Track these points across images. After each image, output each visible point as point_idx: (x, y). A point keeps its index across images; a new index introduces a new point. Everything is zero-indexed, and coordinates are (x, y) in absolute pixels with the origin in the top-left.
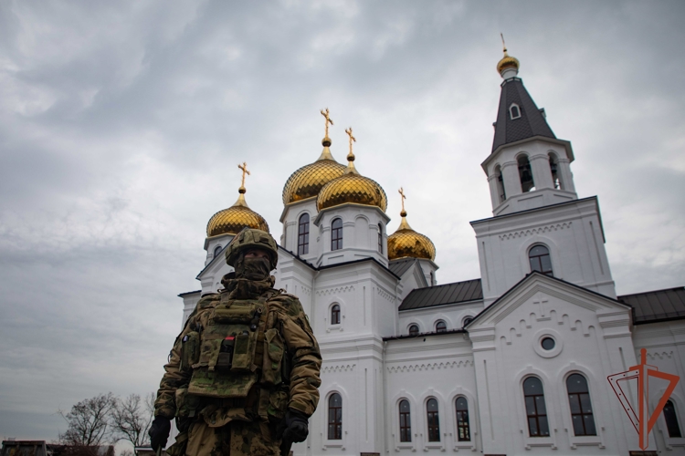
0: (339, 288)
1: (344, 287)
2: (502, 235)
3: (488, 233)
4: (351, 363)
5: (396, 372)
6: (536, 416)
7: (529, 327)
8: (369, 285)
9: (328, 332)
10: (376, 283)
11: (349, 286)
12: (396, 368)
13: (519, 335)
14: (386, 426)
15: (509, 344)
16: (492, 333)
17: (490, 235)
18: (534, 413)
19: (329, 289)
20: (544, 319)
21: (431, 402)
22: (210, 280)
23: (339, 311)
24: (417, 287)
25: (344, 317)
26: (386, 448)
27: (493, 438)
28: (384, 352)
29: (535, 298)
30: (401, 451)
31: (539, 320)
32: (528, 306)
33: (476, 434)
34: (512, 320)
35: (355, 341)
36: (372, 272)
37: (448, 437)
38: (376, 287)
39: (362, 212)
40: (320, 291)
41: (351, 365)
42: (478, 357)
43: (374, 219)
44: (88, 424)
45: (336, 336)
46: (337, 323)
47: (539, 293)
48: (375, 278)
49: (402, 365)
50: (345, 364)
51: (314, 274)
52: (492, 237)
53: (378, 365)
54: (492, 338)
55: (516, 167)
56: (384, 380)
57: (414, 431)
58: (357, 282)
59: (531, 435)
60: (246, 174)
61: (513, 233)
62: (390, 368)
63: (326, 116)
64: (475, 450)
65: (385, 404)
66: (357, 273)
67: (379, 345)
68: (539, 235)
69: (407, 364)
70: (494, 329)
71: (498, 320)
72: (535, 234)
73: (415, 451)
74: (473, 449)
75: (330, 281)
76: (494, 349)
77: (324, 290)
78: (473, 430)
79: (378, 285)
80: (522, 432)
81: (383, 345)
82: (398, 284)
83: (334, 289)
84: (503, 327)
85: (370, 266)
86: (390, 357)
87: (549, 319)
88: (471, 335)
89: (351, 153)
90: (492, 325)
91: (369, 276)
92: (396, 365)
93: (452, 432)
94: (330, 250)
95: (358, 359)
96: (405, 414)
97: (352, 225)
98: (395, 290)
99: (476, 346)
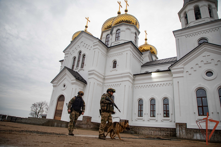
0: (117, 54)
1: (119, 54)
2: (186, 36)
3: (180, 35)
4: (119, 83)
5: (138, 88)
6: (202, 107)
7: (200, 67)
8: (129, 52)
9: (111, 71)
10: (132, 52)
11: (121, 53)
12: (138, 86)
13: (195, 71)
14: (132, 110)
15: (190, 74)
16: (182, 70)
17: (181, 36)
18: (201, 105)
19: (113, 55)
20: (208, 63)
21: (152, 100)
22: (68, 52)
23: (116, 63)
24: (149, 61)
25: (118, 65)
26: (132, 119)
27: (180, 116)
28: (134, 80)
29: (203, 54)
30: (138, 120)
31: (205, 64)
32: (200, 58)
33: (172, 114)
34: (192, 64)
35: (121, 74)
36: (131, 47)
37: (159, 115)
38: (132, 54)
39: (128, 27)
40: (109, 56)
41: (119, 84)
42: (175, 81)
43: (133, 30)
44: (37, 110)
45: (114, 72)
46: (115, 68)
47: (206, 52)
48: (132, 50)
49: (141, 85)
50: (117, 83)
51: (107, 49)
52: (182, 37)
53: (130, 85)
54: (182, 72)
55: (194, 11)
56: (133, 91)
57: (144, 112)
58: (124, 52)
59: (199, 115)
60: (88, 21)
61: (192, 35)
62: (136, 86)
63: (119, 4)
64: (171, 121)
65: (133, 101)
66: (124, 48)
67: (132, 76)
68: (203, 35)
69: (143, 85)
70: (183, 68)
71: (185, 64)
72: (201, 34)
73: (144, 120)
74: (170, 121)
75: (113, 52)
76: (183, 77)
77: (111, 56)
78: (170, 113)
79: (133, 54)
80: (195, 113)
81: (134, 77)
82: (142, 56)
83: (115, 55)
84: (188, 67)
85: (130, 45)
86: (136, 82)
87: (210, 63)
88: (172, 71)
89: (126, 9)
90: (182, 66)
91: (129, 49)
92: (138, 85)
93: (161, 113)
94: (115, 41)
95: (122, 81)
96: (141, 105)
97: (124, 31)
98: (140, 59)
99: (174, 75)
